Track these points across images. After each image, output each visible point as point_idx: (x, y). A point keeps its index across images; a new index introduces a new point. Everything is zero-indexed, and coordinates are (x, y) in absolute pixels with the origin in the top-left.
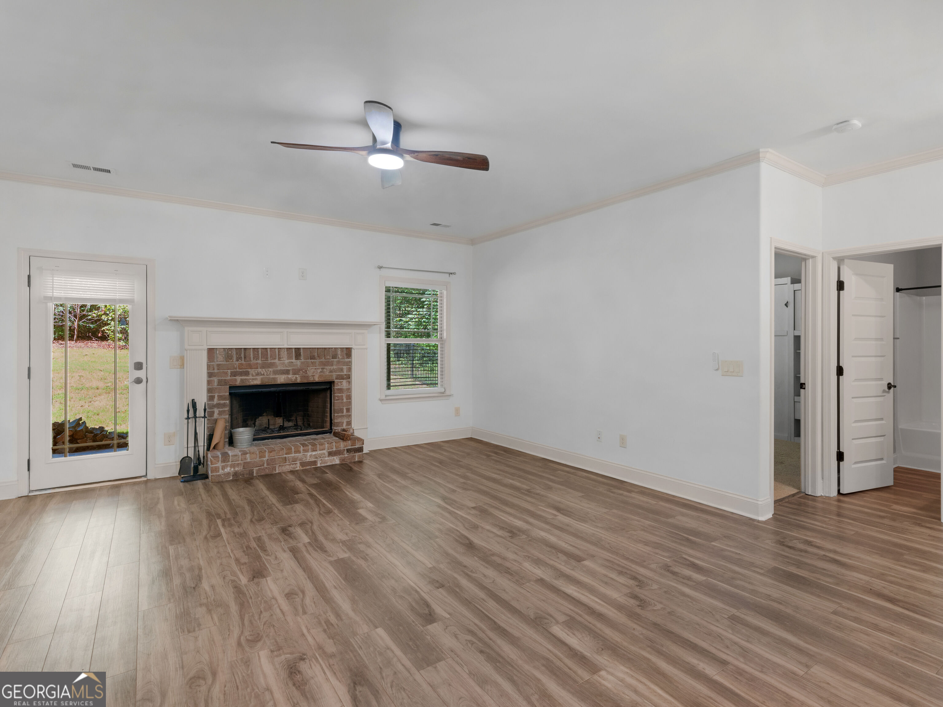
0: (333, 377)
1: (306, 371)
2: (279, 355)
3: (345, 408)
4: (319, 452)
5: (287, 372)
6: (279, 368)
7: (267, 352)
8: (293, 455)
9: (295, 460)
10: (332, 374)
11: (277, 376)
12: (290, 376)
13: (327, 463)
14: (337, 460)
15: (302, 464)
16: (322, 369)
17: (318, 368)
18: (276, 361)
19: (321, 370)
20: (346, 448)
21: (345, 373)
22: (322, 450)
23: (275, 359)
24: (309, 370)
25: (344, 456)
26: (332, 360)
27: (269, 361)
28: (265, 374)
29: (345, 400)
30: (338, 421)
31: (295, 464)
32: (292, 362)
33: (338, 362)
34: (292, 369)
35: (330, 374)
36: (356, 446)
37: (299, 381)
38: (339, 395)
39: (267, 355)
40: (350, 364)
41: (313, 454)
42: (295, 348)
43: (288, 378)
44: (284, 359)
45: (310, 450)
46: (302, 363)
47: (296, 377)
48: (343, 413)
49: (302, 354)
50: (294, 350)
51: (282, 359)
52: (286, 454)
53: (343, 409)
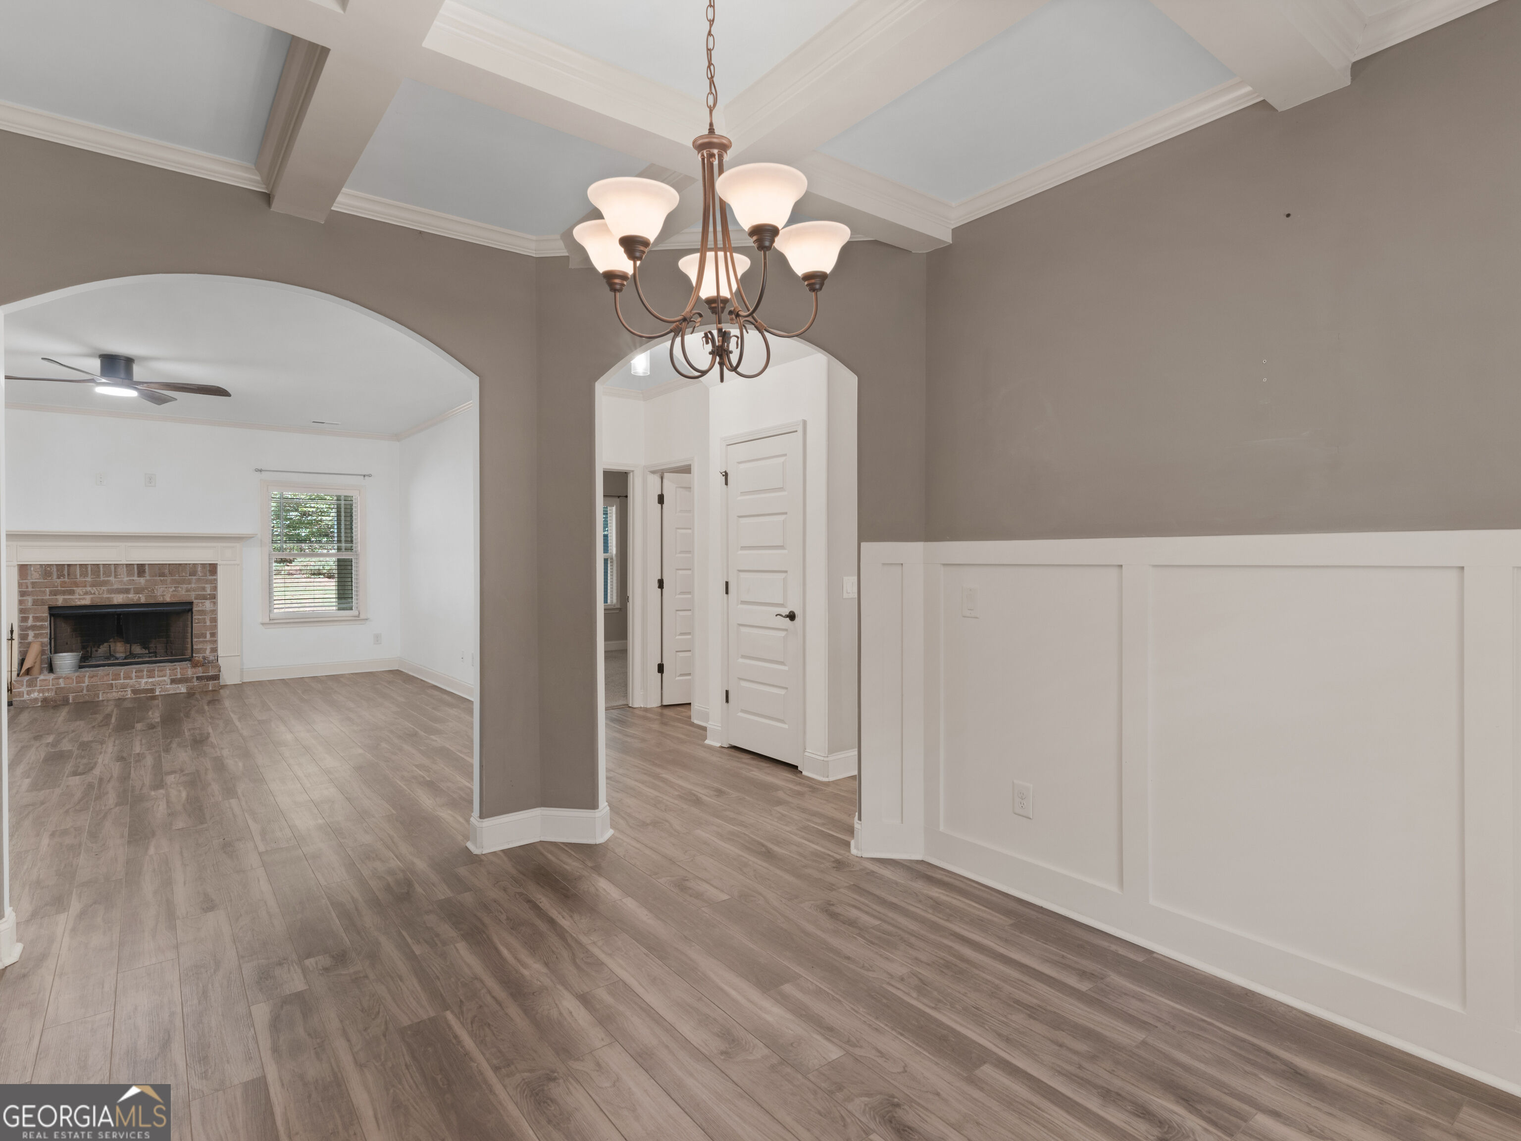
0: (192, 597)
1: (153, 590)
2: (115, 572)
3: (208, 633)
4: (157, 679)
5: (127, 591)
6: (115, 587)
7: (99, 568)
8: (122, 681)
9: (124, 687)
10: (189, 593)
11: (113, 596)
12: (130, 596)
13: (169, 691)
14: (182, 689)
15: (134, 692)
16: (175, 587)
17: (169, 586)
18: (112, 579)
19: (174, 589)
20: (195, 676)
21: (209, 592)
22: (162, 676)
23: (110, 576)
24: (157, 589)
25: (192, 684)
26: (190, 577)
27: (102, 579)
28: (97, 593)
29: (208, 623)
30: (199, 647)
31: (125, 691)
32: (133, 580)
33: (198, 580)
34: (134, 588)
35: (187, 593)
36: (209, 673)
37: (143, 601)
38: (200, 617)
39: (99, 571)
40: (215, 582)
41: (150, 681)
42: (138, 564)
43: (128, 597)
44: (122, 576)
45: (145, 677)
46: (147, 581)
47: (139, 597)
48: (206, 637)
49: (147, 570)
50: (136, 566)
51: (119, 577)
52: (112, 680)
53: (206, 633)
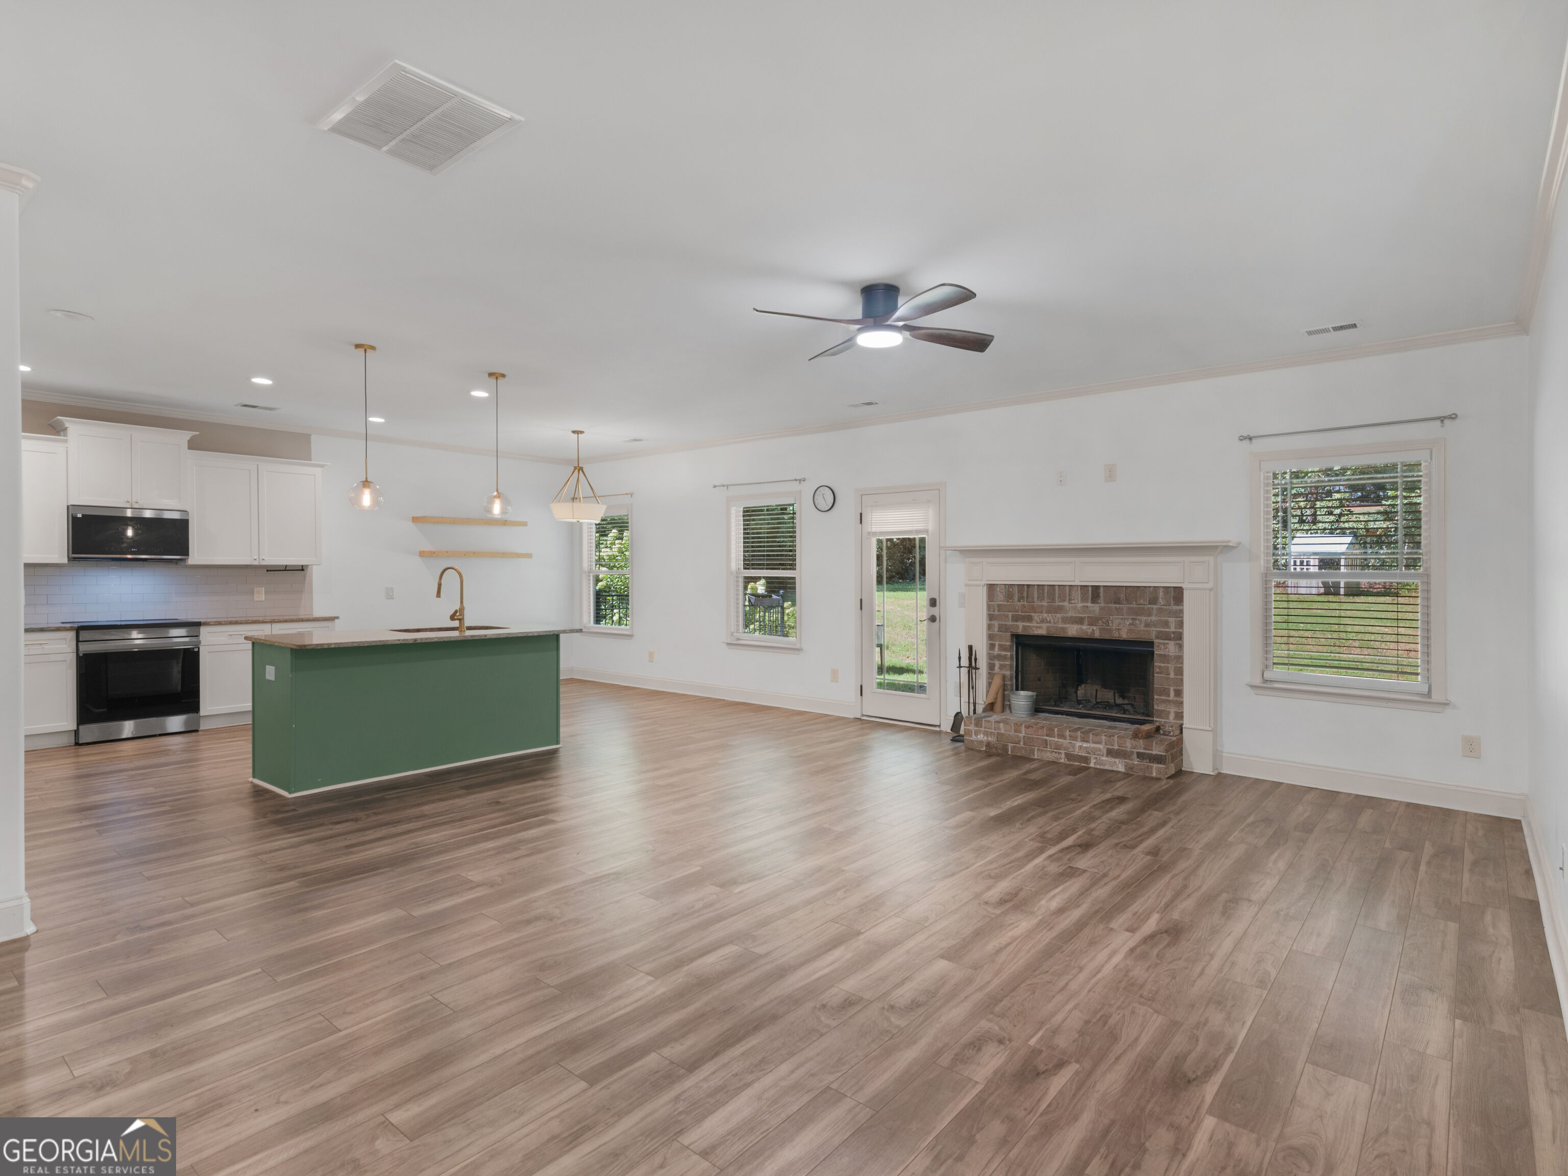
0: (1152, 634)
1: (1108, 620)
2: (1070, 595)
3: (1172, 689)
4: (1092, 745)
5: (1080, 621)
6: (1070, 614)
7: (1054, 590)
8: (1056, 739)
9: (1058, 747)
10: (1149, 629)
11: (1067, 626)
12: (1084, 627)
13: (1104, 765)
14: (1120, 766)
15: (1069, 756)
16: (1132, 619)
17: (1126, 617)
18: (1066, 604)
19: (1131, 621)
20: (1135, 751)
21: (1173, 629)
22: (1097, 743)
23: (1064, 601)
24: (1112, 621)
25: (1131, 762)
26: (1150, 606)
27: (1057, 604)
28: (1052, 621)
29: (1172, 675)
30: (1160, 708)
31: (1059, 753)
32: (1087, 607)
33: (1160, 611)
34: (1088, 617)
35: (1146, 629)
36: (1152, 750)
37: (1097, 635)
38: (1162, 665)
39: (1054, 595)
40: (1181, 615)
41: (1084, 746)
42: (1092, 586)
43: (1082, 630)
44: (1076, 601)
45: (1079, 739)
46: (1101, 609)
47: (1093, 629)
48: (1169, 695)
49: (1101, 594)
50: (1090, 589)
51: (1073, 602)
52: (1047, 736)
53: (1169, 689)
